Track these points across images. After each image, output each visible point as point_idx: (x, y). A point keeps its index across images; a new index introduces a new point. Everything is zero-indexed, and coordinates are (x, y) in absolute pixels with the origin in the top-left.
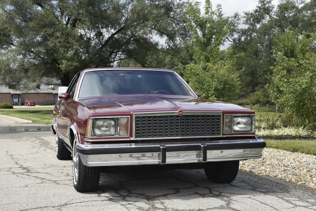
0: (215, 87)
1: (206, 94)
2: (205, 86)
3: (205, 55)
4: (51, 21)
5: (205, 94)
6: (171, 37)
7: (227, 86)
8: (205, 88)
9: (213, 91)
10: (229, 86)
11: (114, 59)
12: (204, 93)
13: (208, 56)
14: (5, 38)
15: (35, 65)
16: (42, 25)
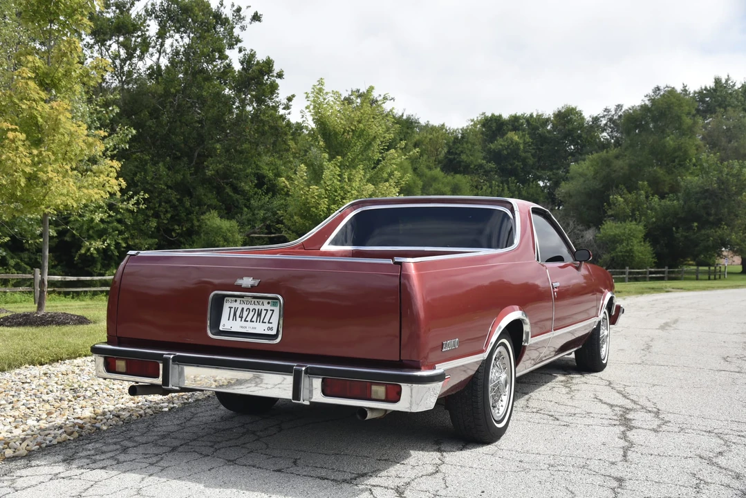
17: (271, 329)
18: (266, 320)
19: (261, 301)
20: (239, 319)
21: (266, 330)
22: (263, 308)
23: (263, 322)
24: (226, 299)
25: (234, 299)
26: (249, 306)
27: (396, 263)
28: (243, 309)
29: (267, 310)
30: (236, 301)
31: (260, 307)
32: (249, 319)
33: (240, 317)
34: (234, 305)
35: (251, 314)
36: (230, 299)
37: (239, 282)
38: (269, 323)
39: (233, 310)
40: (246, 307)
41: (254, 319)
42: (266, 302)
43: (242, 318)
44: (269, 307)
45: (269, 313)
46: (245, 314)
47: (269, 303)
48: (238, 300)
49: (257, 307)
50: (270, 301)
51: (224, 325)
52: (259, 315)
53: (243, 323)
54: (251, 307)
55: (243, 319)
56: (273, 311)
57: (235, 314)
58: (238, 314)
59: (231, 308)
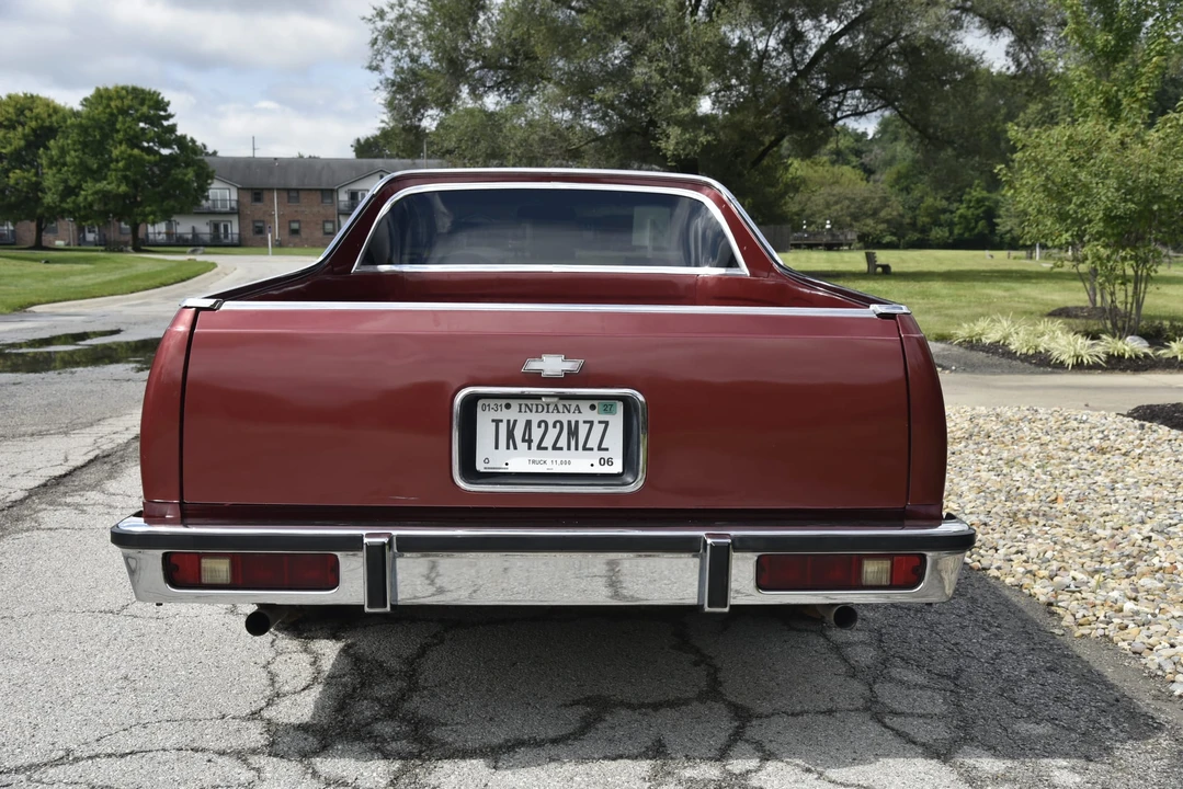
0: (1106, 209)
1: (1072, 236)
2: (1072, 206)
3: (1106, 93)
4: (642, 8)
5: (1070, 233)
6: (1027, 35)
7: (1155, 207)
8: (1071, 212)
9: (1101, 224)
10: (1163, 206)
11: (835, 115)
12: (1067, 231)
13: (1116, 97)
14: (526, 64)
15: (598, 138)
16: (616, 21)
17: (609, 462)
18: (593, 443)
19: (574, 404)
20: (522, 446)
21: (596, 463)
22: (581, 418)
23: (585, 448)
24: (480, 403)
25: (504, 402)
26: (543, 416)
27: (881, 316)
28: (529, 423)
29: (591, 423)
30: (508, 406)
31: (573, 417)
32: (549, 442)
33: (524, 440)
34: (505, 415)
35: (552, 433)
36: (492, 402)
37: (533, 365)
38: (600, 449)
39: (503, 428)
40: (535, 418)
41: (563, 442)
42: (584, 406)
43: (530, 441)
44: (595, 416)
45: (598, 429)
46: (536, 433)
47: (593, 407)
48: (515, 404)
49: (564, 418)
50: (596, 403)
51: (487, 461)
52: (573, 432)
53: (535, 454)
54: (551, 418)
55: (534, 445)
56: (607, 423)
57: (510, 435)
58: (518, 433)
59: (497, 422)
